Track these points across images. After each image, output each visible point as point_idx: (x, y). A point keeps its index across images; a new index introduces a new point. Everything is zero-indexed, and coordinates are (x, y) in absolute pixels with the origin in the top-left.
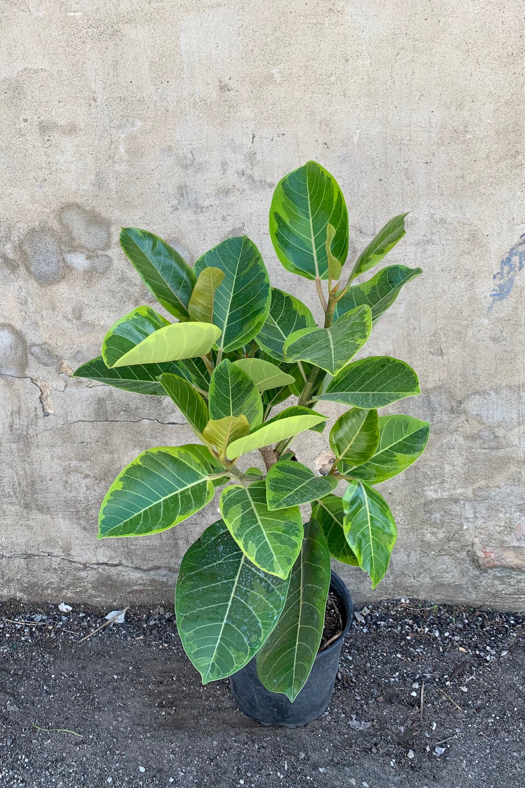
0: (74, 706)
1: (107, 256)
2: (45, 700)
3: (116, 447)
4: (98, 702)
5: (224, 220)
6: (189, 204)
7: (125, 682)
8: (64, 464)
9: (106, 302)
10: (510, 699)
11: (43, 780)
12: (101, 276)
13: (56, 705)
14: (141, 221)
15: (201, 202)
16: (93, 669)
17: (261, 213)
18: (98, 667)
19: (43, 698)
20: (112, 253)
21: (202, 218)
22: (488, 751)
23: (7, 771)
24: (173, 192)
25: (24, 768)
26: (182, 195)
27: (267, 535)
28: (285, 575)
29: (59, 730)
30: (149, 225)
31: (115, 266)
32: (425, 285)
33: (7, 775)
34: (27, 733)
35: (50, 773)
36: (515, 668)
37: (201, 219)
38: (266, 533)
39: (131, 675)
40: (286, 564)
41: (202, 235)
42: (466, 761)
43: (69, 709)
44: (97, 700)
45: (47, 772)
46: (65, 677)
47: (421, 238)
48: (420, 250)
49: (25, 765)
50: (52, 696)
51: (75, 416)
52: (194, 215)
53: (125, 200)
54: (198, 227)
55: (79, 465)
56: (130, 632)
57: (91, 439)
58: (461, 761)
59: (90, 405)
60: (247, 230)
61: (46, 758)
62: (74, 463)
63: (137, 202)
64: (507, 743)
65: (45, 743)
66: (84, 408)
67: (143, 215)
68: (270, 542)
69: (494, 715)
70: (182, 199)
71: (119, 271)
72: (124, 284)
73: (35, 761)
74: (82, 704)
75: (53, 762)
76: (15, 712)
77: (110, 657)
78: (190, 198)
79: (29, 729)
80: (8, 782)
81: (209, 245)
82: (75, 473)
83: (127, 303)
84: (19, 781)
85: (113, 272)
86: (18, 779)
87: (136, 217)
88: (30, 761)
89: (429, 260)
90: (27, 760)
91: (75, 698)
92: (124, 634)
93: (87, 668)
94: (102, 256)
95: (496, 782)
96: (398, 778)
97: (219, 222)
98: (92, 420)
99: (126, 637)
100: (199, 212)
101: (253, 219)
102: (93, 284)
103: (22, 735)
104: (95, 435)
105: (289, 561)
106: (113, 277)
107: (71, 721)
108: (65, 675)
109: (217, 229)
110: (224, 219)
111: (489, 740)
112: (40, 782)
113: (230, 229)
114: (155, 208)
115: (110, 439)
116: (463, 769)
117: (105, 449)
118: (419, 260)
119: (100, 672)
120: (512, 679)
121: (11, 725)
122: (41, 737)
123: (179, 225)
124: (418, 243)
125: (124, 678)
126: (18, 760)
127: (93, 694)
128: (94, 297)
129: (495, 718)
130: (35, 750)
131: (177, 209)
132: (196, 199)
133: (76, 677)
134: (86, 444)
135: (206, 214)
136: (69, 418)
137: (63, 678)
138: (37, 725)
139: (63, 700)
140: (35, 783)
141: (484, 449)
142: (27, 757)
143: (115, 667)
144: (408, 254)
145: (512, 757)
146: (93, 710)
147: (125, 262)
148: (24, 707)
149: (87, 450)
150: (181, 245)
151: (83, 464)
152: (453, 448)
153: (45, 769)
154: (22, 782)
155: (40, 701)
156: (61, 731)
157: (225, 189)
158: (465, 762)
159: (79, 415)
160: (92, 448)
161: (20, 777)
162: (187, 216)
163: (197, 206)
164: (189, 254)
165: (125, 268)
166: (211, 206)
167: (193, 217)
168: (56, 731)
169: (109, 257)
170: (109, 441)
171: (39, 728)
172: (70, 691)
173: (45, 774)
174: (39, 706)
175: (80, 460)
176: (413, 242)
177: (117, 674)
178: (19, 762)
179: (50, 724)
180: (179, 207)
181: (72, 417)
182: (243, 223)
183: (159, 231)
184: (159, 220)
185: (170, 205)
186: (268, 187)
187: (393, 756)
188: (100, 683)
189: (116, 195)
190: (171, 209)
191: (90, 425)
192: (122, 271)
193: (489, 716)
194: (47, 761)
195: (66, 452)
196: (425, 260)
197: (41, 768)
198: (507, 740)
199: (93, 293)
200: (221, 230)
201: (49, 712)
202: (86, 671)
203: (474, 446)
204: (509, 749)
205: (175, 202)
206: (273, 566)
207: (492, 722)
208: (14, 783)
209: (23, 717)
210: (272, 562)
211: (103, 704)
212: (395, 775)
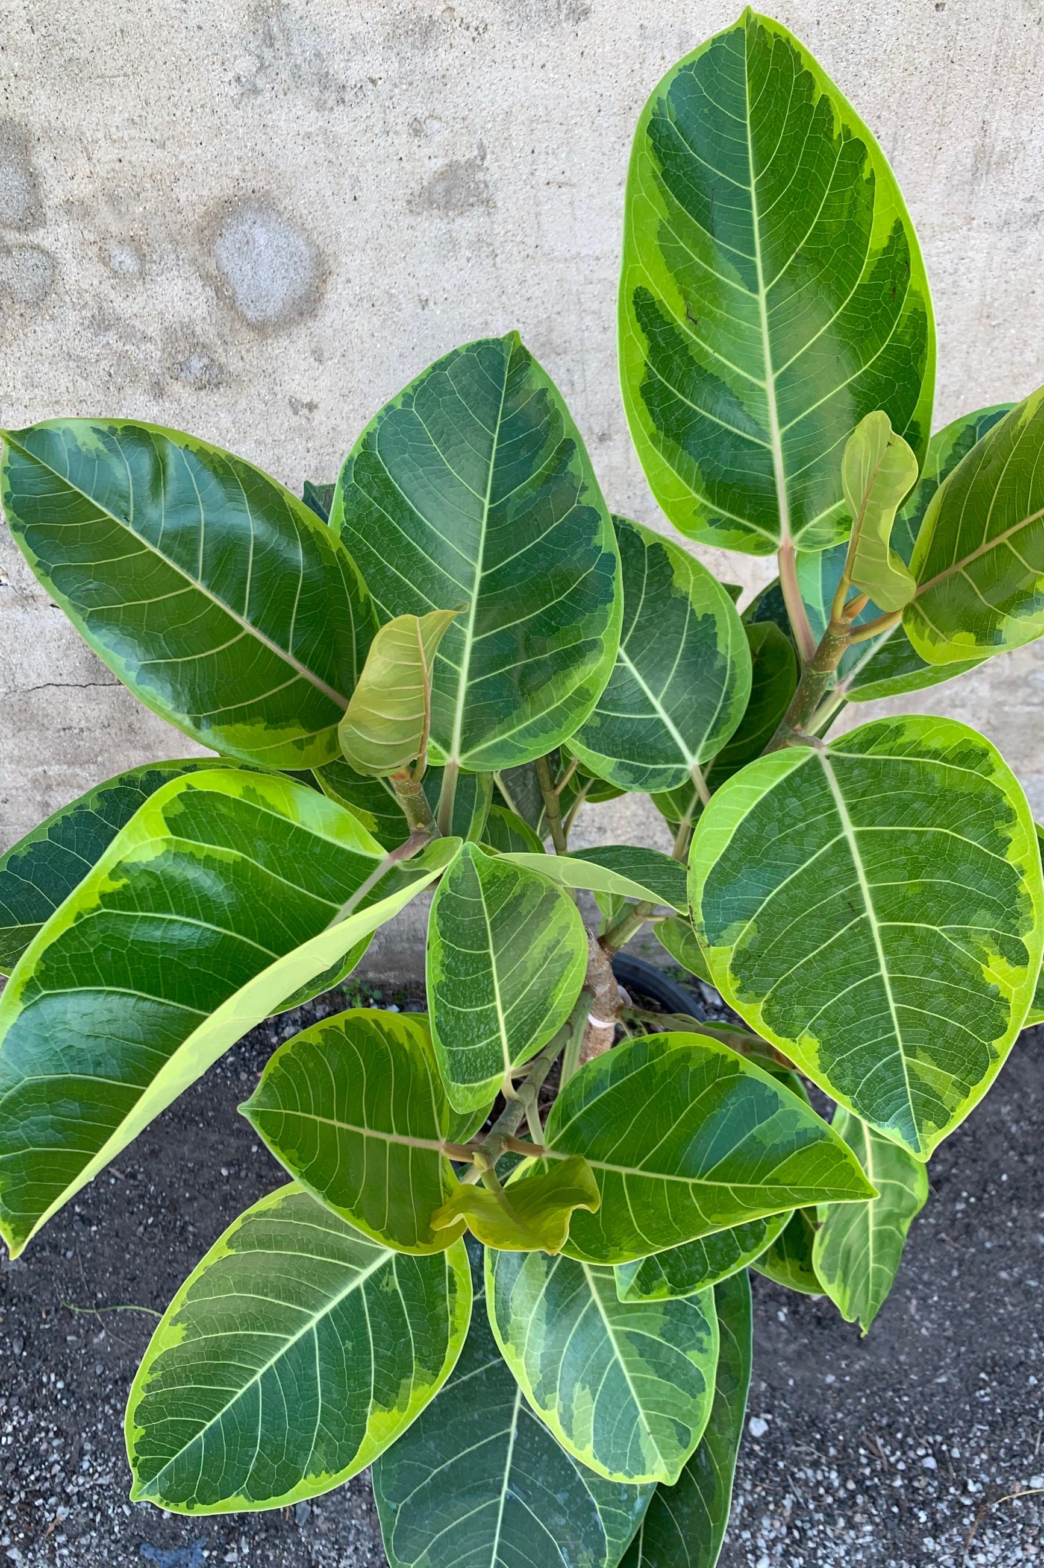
0: (144, 1248)
1: (35, 248)
2: (82, 1239)
3: (158, 736)
4: (194, 1235)
5: (417, 133)
6: (296, 74)
7: (247, 1183)
8: (30, 772)
9: (63, 389)
10: (995, 1155)
11: (100, 1426)
12: (29, 313)
13: (107, 1250)
14: (134, 132)
15: (336, 65)
16: (175, 1155)
17: (541, 111)
18: (186, 1148)
19: (77, 1234)
20: (51, 238)
21: (342, 122)
22: (955, 1273)
23: (21, 1414)
24: (235, 27)
25: (57, 1403)
26: (269, 40)
27: (617, 1339)
28: (671, 1473)
29: (120, 1309)
30: (163, 146)
31: (70, 281)
32: (995, 344)
33: (23, 1423)
34: (51, 1320)
35: (113, 1407)
36: (1004, 1087)
37: (339, 130)
38: (615, 1332)
39: (256, 1165)
40: (675, 1442)
41: (345, 182)
42: (918, 1298)
43: (136, 1254)
44: (191, 1228)
45: (107, 1408)
46: (116, 1179)
47: (1018, 205)
48: (1007, 242)
49: (59, 1397)
50: (94, 1228)
51: (34, 676)
52: (314, 113)
53: (67, 54)
54: (331, 156)
55: (69, 772)
56: (244, 1059)
57: (88, 720)
58: (909, 1299)
59: (68, 648)
60: (494, 168)
61: (100, 1376)
62: (54, 770)
63: (111, 64)
64: (989, 1251)
65: (96, 1341)
66: (54, 656)
67: (139, 111)
68: (627, 1363)
69: (965, 1194)
70: (268, 54)
71: (87, 297)
72: (111, 337)
73: (79, 1385)
74: (160, 1241)
75: (116, 1382)
76: (20, 1273)
77: (209, 1124)
78: (297, 51)
79: (56, 1310)
80: (28, 1439)
81: (373, 216)
82: (62, 788)
83: (128, 391)
84: (51, 1434)
85: (67, 299)
86: (47, 1431)
87: (117, 119)
88: (67, 1386)
89: (1022, 274)
90: (60, 1385)
91: (145, 1229)
92: (232, 1064)
93: (162, 1155)
94: (22, 247)
95: (970, 1338)
96: (793, 1347)
97: (402, 140)
98: (82, 681)
99: (236, 1073)
100: (331, 103)
101: (514, 130)
102: (9, 337)
103: (42, 1327)
104: (96, 713)
105: (683, 1436)
106: (72, 317)
107: (143, 1285)
108: (117, 1174)
109: (395, 165)
110: (417, 130)
111: (956, 1249)
112: (95, 1432)
113: (438, 164)
114: (177, 84)
115: (138, 720)
116: (912, 1319)
117: (128, 740)
118: (996, 273)
119: (189, 1160)
120: (998, 1113)
121: (16, 1305)
122: (83, 1326)
123: (266, 149)
124: (1007, 223)
125: (243, 1174)
126: (42, 1385)
127: (182, 1216)
128: (20, 375)
129: (967, 1200)
130: (75, 1359)
131: (255, 91)
132: (318, 55)
133: (140, 1177)
134: (76, 731)
135: (357, 111)
136: (20, 679)
137: (113, 1181)
138: (72, 1301)
139: (120, 1235)
140: (84, 1435)
141: (1033, 704)
142: (60, 1376)
143: (220, 1147)
144: (970, 254)
145: (999, 1282)
146: (185, 1253)
147: (101, 267)
148: (39, 1261)
149: (82, 743)
150: (280, 214)
151: (78, 771)
152: (963, 706)
153: (102, 1400)
154: (57, 1435)
155: (71, 1243)
156: (125, 1310)
157: (420, 19)
158: (914, 1302)
159: (46, 672)
160: (96, 739)
161: (51, 1426)
162: (292, 115)
163: (324, 80)
164: (308, 245)
165: (106, 288)
166: (373, 82)
167: (313, 121)
168: (115, 1311)
169: (45, 252)
170: (136, 725)
171: (77, 1310)
172: (132, 1213)
173: (103, 1411)
174: (69, 1254)
175: (70, 764)
176: (993, 218)
177: (229, 1165)
178: (44, 1391)
179: (100, 1296)
180: (260, 83)
181: (27, 676)
182: (481, 146)
183: (199, 167)
184: (195, 128)
185: (230, 75)
186: (567, 18)
187: (783, 1299)
188: (193, 1186)
189: (27, 36)
190: (234, 91)
191: (82, 694)
192: (97, 295)
193: (957, 1198)
194: (102, 1380)
195: (29, 748)
196: (1011, 273)
197: (93, 1398)
198: (988, 1245)
199: (16, 364)
200: (408, 167)
201: (92, 1266)
202: (161, 1162)
203: (1011, 700)
204: (992, 1265)
205: (245, 65)
206: (639, 1449)
207: (963, 1211)
208: (41, 1440)
209: (38, 1282)
210: (637, 1435)
211: (204, 1238)
212: (787, 1342)
